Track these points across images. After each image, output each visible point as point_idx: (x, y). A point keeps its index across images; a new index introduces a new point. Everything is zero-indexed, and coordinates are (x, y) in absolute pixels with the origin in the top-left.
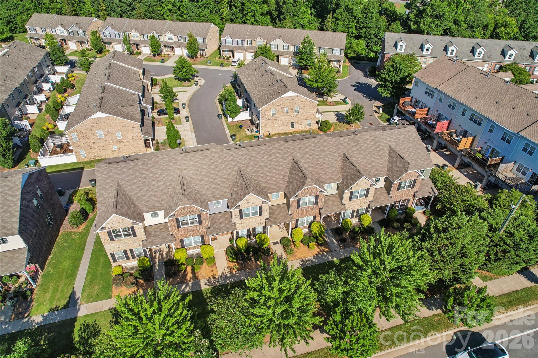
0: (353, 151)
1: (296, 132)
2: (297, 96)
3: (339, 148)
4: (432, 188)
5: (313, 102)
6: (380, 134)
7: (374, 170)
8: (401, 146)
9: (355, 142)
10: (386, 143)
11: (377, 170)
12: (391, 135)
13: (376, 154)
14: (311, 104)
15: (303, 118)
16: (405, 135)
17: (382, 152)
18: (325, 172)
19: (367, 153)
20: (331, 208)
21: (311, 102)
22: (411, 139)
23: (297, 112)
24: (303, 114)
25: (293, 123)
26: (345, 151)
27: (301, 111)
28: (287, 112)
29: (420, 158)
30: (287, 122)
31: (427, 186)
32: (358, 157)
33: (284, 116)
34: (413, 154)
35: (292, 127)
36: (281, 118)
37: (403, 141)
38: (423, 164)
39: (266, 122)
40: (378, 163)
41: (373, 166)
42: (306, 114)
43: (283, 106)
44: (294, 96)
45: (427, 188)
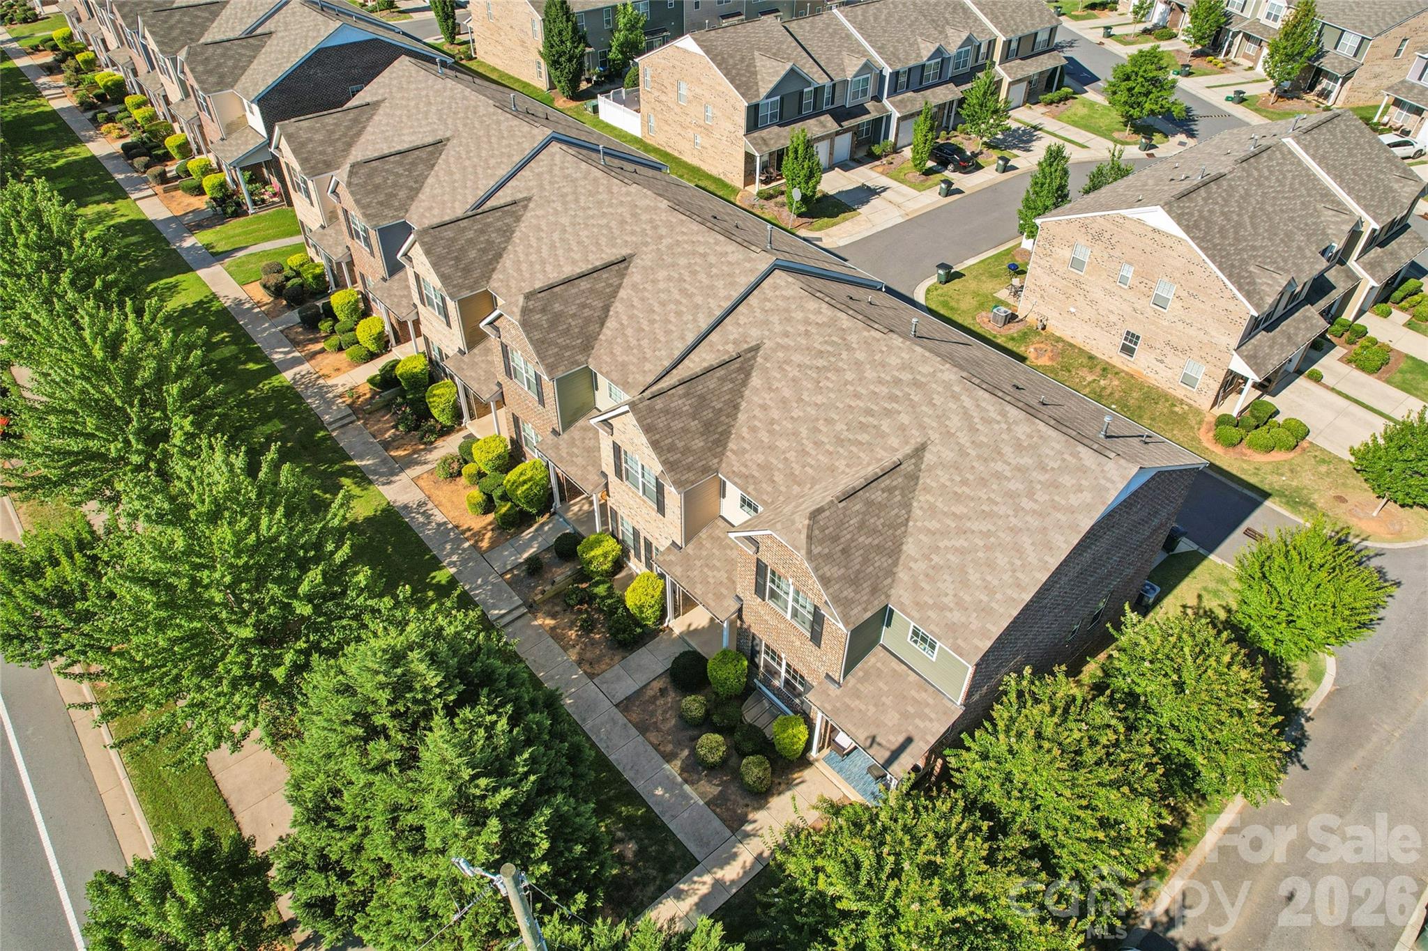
0: (788, 362)
1: (1131, 381)
2: (1180, 241)
3: (766, 323)
4: (909, 740)
5: (1234, 297)
6: (947, 385)
7: (760, 458)
8: (964, 482)
9: (833, 343)
10: (922, 427)
11: (766, 467)
12: (987, 421)
13: (840, 426)
14: (1223, 303)
15: (1174, 341)
16: (1043, 468)
17: (864, 437)
18: (633, 342)
19: (820, 399)
20: (571, 454)
21: (1227, 294)
22: (1041, 496)
23: (1160, 303)
24: (1180, 326)
25: (1132, 338)
26: (768, 344)
27: (1174, 306)
28: (1123, 280)
29: (965, 583)
30: (1113, 318)
31: (905, 716)
32: (776, 385)
33: (1111, 294)
34: (961, 542)
35: (1128, 350)
36: (1097, 294)
37: (998, 476)
38: (942, 608)
39: (1046, 280)
40: (804, 453)
41: (772, 448)
42: (1192, 332)
43: (1117, 253)
44: (1168, 235)
45: (892, 718)
